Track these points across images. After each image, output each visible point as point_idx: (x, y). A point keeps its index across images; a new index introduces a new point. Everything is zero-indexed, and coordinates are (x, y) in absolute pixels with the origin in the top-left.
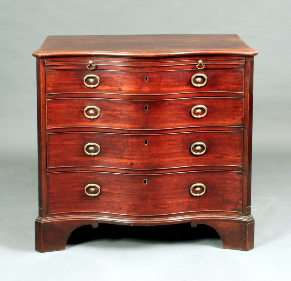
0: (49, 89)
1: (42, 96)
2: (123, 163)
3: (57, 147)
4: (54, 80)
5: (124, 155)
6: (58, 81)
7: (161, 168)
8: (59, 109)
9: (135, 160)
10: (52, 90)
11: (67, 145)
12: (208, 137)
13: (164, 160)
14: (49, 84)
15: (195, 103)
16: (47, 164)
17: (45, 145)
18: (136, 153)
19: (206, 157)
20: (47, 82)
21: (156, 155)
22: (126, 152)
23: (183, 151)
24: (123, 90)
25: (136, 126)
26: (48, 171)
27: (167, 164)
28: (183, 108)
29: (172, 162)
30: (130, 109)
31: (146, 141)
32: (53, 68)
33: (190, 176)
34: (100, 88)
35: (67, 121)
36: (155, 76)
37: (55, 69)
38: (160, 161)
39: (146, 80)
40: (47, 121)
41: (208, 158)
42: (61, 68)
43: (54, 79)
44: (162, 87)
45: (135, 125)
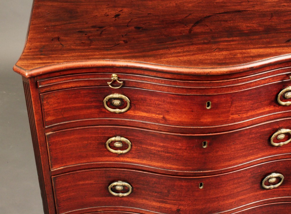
0: (49, 119)
1: (39, 132)
2: (166, 208)
3: (69, 190)
4: (56, 105)
5: (168, 200)
6: (62, 105)
8: (68, 144)
9: (184, 206)
10: (53, 120)
11: (83, 185)
13: (225, 202)
14: (48, 113)
15: (278, 127)
16: (57, 211)
17: (51, 190)
18: (186, 198)
19: (281, 189)
20: (44, 109)
21: (214, 199)
22: (170, 196)
23: (251, 187)
24: (169, 120)
25: (187, 168)
27: (229, 206)
28: (260, 136)
29: (235, 203)
30: (180, 146)
31: (201, 184)
32: (52, 88)
34: (130, 113)
35: (80, 157)
36: (223, 99)
37: (55, 89)
38: (220, 204)
40: (50, 161)
41: (284, 190)
42: (65, 86)
44: (232, 114)
45: (186, 166)
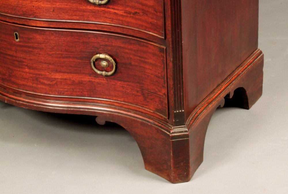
19: (112, 10)
33: (89, 38)
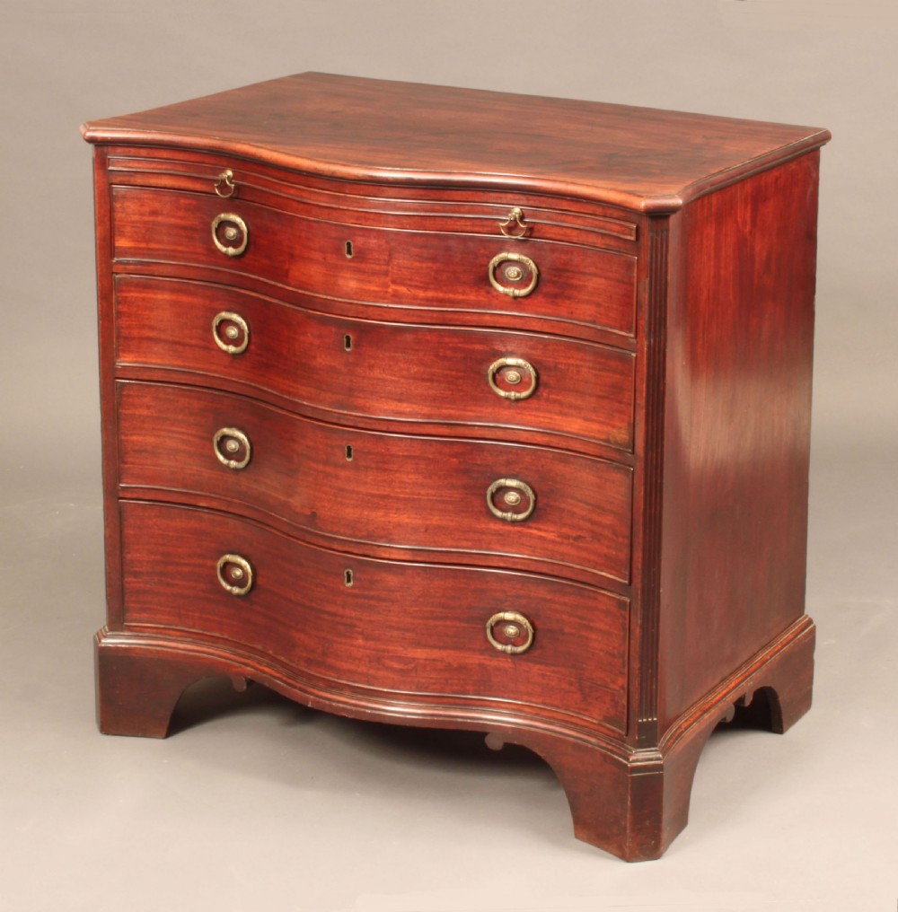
0: (122, 243)
3: (146, 426)
4: (137, 218)
7: (390, 542)
8: (152, 310)
10: (130, 248)
12: (542, 466)
13: (401, 517)
14: (121, 229)
15: (502, 349)
17: (112, 413)
19: (535, 531)
20: (115, 220)
21: (376, 500)
23: (462, 500)
26: (121, 495)
28: (464, 358)
31: (349, 448)
32: (133, 179)
36: (373, 242)
37: (137, 183)
38: (390, 519)
39: (349, 252)
40: (115, 340)
41: (541, 536)
42: (154, 181)
43: (135, 214)
44: (393, 282)
